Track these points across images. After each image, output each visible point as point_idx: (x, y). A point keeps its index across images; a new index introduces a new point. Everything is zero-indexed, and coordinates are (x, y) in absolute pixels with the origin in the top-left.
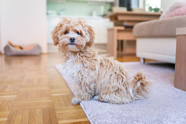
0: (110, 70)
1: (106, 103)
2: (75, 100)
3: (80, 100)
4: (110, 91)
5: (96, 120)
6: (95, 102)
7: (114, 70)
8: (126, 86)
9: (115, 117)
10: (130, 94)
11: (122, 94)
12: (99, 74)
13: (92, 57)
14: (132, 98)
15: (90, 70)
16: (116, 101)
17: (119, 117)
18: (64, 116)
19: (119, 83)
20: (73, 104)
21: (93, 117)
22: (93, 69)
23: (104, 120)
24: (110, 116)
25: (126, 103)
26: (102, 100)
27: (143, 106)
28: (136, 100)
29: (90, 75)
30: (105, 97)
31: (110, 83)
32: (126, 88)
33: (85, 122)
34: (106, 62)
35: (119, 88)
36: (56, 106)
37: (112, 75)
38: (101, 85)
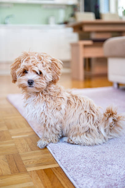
1: (77, 145)
2: (41, 143)
3: (48, 143)
4: (80, 132)
5: (68, 166)
6: (64, 144)
7: (83, 109)
8: (97, 125)
9: (88, 161)
10: (102, 134)
11: (94, 134)
12: (66, 114)
13: (58, 95)
14: (105, 138)
15: (54, 110)
16: (88, 143)
17: (92, 161)
18: (32, 163)
19: (90, 123)
20: (39, 148)
21: (65, 162)
22: (58, 109)
23: (77, 166)
24: (82, 160)
25: (99, 144)
26: (72, 142)
27: (118, 147)
28: (109, 139)
29: (54, 115)
30: (75, 139)
31: (79, 123)
32: (98, 128)
33: (56, 168)
34: (74, 99)
35: (89, 129)
36: (20, 151)
37: (81, 114)
38: (69, 125)
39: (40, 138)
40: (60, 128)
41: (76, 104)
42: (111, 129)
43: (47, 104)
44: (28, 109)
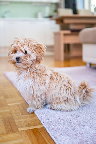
0: (59, 83)
1: (57, 111)
2: (30, 109)
3: (35, 109)
5: (50, 126)
6: (47, 110)
7: (63, 83)
8: (74, 96)
9: (66, 123)
10: (77, 102)
11: (71, 103)
12: (49, 87)
13: (43, 72)
14: (79, 106)
15: (40, 84)
16: (66, 109)
17: (69, 123)
18: (22, 124)
19: (68, 94)
20: (28, 113)
21: (48, 124)
22: (43, 83)
23: (57, 126)
24: (61, 122)
25: (74, 110)
26: (54, 109)
27: (89, 112)
30: (56, 106)
31: (60, 94)
32: (74, 98)
33: (41, 128)
34: (55, 76)
35: (68, 98)
36: (14, 115)
37: (61, 87)
38: (52, 95)
39: (29, 106)
40: (44, 98)
41: (57, 79)
42: (84, 98)
43: (34, 80)
44: (20, 83)
